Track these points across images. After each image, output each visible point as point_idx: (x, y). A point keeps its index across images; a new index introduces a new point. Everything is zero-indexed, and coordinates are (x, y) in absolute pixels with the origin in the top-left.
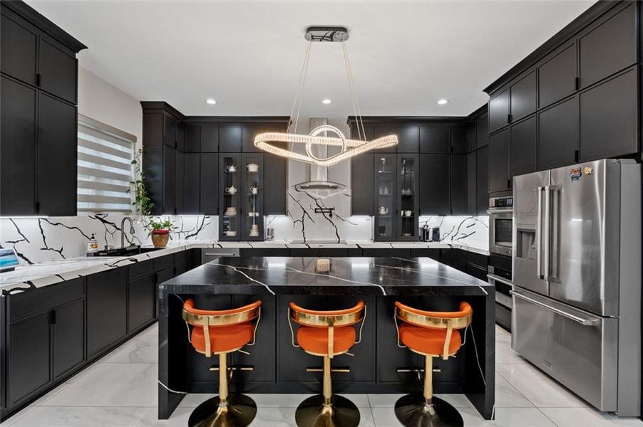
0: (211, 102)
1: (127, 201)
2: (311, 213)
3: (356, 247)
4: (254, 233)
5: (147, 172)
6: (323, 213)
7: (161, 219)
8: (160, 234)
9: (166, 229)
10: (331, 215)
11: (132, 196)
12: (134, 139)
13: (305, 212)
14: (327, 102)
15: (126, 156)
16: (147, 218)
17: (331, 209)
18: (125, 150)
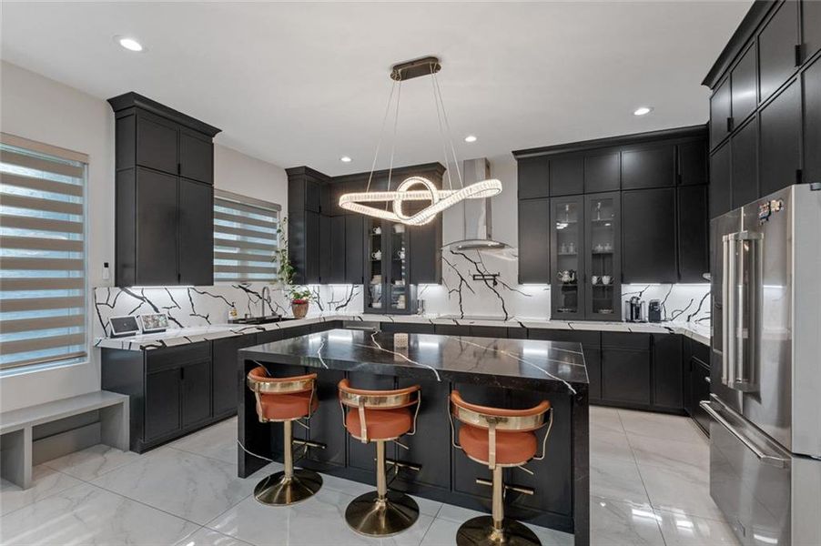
0: (346, 159)
1: (273, 271)
2: (469, 280)
3: (519, 326)
4: (401, 305)
5: (292, 241)
6: (485, 280)
7: (301, 289)
8: (300, 304)
9: (304, 298)
10: (495, 284)
11: (278, 266)
12: (279, 207)
13: (462, 279)
14: (471, 139)
15: (272, 225)
16: (289, 287)
17: (494, 276)
18: (270, 219)
